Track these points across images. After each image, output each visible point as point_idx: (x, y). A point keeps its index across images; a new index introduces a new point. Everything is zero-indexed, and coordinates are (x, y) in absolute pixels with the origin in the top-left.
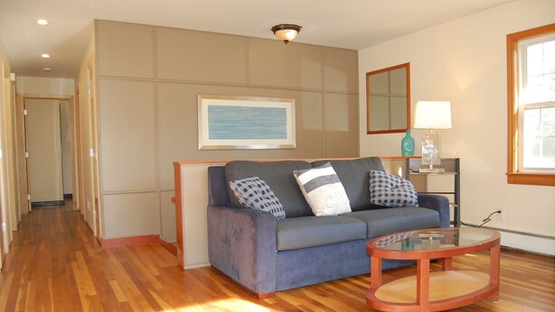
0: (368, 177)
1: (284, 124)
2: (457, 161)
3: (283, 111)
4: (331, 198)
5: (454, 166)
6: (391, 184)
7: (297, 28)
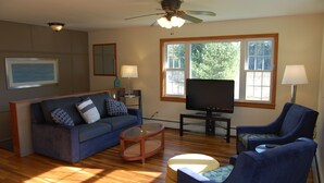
0: (105, 102)
1: (53, 72)
2: (139, 91)
3: (52, 65)
4: (93, 115)
5: (138, 93)
6: (115, 105)
7: (62, 25)
